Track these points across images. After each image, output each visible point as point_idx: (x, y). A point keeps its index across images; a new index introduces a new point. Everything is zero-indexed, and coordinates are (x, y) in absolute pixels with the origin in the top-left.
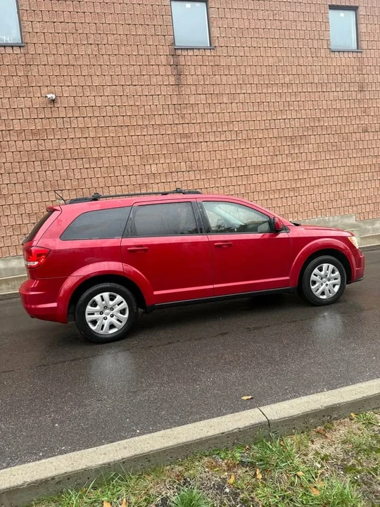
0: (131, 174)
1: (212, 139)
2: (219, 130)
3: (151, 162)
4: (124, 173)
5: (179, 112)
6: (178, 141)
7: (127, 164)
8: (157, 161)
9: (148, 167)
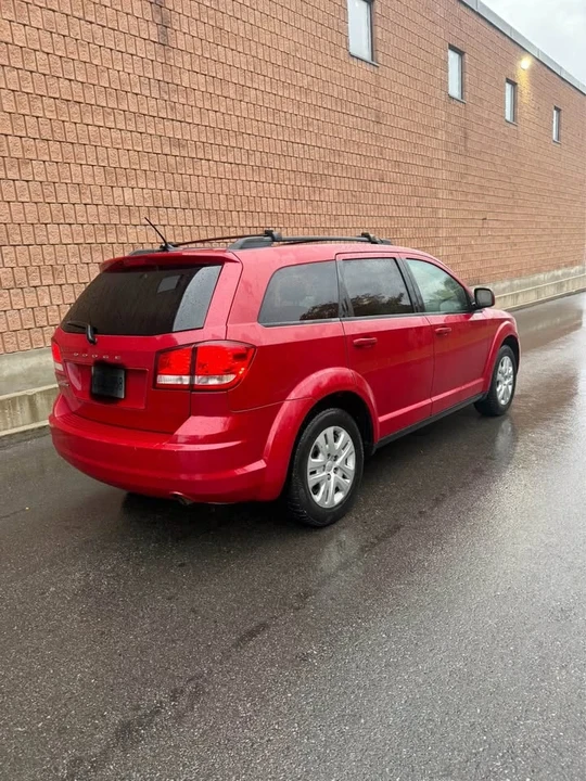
0: (89, 201)
1: (216, 158)
2: (226, 143)
3: (124, 183)
4: (75, 198)
5: (166, 97)
6: (167, 151)
7: (79, 180)
8: (133, 183)
9: (117, 191)
